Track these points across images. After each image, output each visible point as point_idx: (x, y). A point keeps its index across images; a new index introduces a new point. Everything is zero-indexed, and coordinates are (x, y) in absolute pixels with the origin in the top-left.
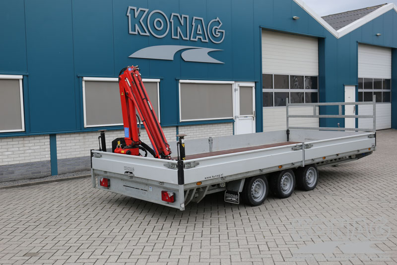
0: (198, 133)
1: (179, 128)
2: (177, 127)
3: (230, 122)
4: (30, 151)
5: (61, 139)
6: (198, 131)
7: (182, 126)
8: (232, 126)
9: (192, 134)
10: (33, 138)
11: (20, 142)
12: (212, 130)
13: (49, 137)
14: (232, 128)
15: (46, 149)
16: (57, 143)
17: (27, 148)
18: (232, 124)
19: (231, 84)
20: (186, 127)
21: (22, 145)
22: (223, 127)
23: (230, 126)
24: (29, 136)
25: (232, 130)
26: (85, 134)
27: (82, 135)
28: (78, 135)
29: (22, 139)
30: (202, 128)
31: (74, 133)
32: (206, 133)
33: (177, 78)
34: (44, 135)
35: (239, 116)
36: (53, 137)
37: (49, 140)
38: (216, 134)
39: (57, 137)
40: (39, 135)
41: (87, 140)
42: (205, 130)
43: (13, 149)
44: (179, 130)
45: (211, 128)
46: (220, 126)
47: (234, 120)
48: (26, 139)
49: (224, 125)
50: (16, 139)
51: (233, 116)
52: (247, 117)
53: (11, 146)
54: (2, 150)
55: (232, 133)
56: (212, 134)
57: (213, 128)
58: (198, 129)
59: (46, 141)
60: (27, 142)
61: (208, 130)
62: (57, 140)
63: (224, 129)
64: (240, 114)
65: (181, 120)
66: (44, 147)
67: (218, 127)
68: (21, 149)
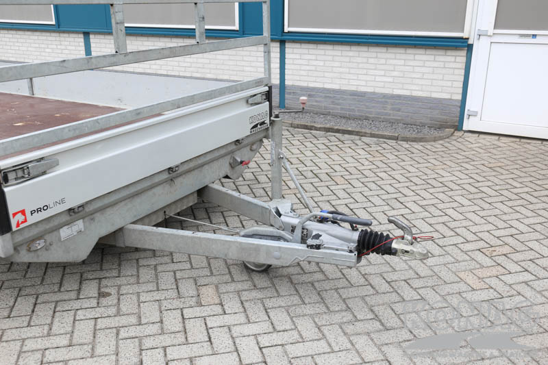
0: (337, 64)
1: (287, 45)
2: (282, 43)
3: (456, 48)
4: (67, 52)
5: (95, 40)
6: (337, 58)
7: (294, 41)
8: (464, 59)
9: (322, 63)
10: (67, 35)
11: (58, 39)
12: (383, 61)
13: (82, 36)
14: (463, 66)
17: (64, 47)
18: (464, 53)
20: (304, 46)
21: (58, 43)
22: (425, 57)
23: (461, 56)
24: (64, 32)
25: (463, 72)
29: (57, 34)
30: (351, 54)
32: (361, 66)
34: (77, 32)
35: (491, 31)
36: (86, 35)
37: (82, 40)
38: (395, 74)
39: (91, 36)
40: (73, 32)
42: (359, 60)
44: (287, 50)
45: (379, 55)
46: (415, 54)
47: (470, 42)
48: (62, 35)
49: (429, 51)
50: (53, 34)
51: (463, 31)
52: (534, 36)
53: (50, 42)
54: (43, 46)
55: (462, 79)
56: (382, 73)
57: (388, 55)
58: (339, 53)
59: (80, 39)
60: (62, 39)
61: (371, 61)
62: (91, 40)
63: (427, 64)
64: (496, 27)
65: (288, 27)
66: (79, 48)
67: (404, 56)
68: (59, 47)
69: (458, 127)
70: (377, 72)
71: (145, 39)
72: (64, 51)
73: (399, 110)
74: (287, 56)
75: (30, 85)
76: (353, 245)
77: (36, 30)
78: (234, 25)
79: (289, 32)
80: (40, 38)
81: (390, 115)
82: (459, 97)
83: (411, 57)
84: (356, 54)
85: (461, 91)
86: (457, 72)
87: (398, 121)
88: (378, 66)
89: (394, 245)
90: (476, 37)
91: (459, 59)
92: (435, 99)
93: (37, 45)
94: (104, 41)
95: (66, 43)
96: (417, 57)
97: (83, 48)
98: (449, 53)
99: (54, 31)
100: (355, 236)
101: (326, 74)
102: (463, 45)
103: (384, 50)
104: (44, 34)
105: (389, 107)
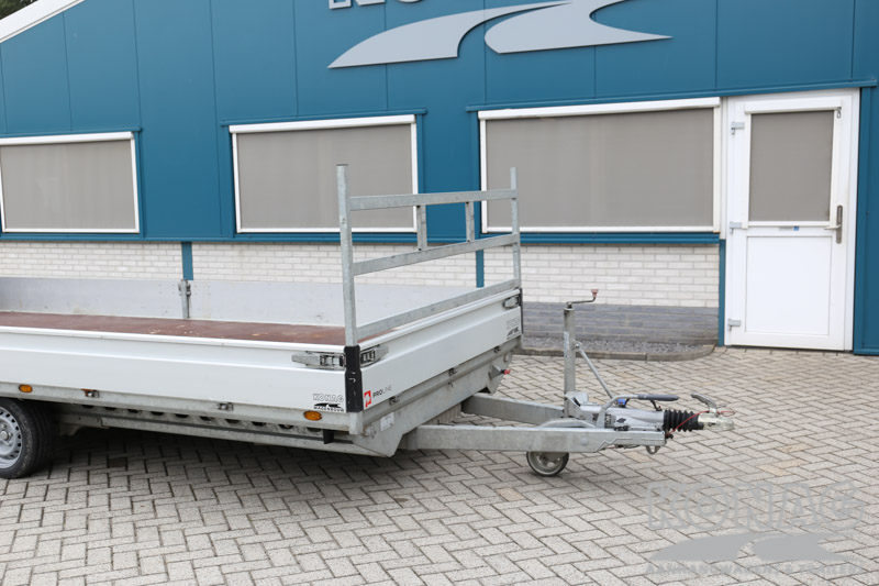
0: (555, 271)
3: (706, 245)
4: (152, 270)
5: (200, 253)
6: (554, 263)
8: (717, 258)
10: (155, 247)
11: (139, 252)
12: (615, 264)
13: (180, 247)
14: (717, 266)
15: (177, 270)
16: (195, 259)
17: (148, 264)
18: (716, 250)
19: (711, 109)
21: (140, 258)
22: (668, 258)
23: (712, 255)
24: (150, 242)
25: (717, 273)
26: (244, 247)
27: (237, 247)
28: (228, 247)
29: (140, 246)
30: (572, 257)
31: (223, 243)
33: (468, 108)
34: (173, 242)
35: (745, 222)
36: (187, 245)
37: (180, 253)
38: (632, 279)
39: (194, 247)
40: (166, 242)
41: (246, 259)
42: (584, 264)
43: (129, 263)
45: (610, 257)
46: (655, 254)
47: (722, 237)
48: (147, 247)
49: (672, 250)
50: (132, 246)
51: (711, 224)
52: (796, 228)
53: (126, 258)
54: (114, 263)
55: (717, 281)
56: (615, 279)
57: (621, 257)
58: (556, 257)
59: (176, 253)
60: (147, 252)
61: (599, 264)
62: (194, 253)
63: (672, 265)
64: (751, 218)
65: (488, 225)
66: (174, 264)
67: (641, 257)
68: (140, 264)
69: (718, 341)
70: (608, 279)
71: (280, 248)
72: (148, 269)
73: (640, 325)
74: (486, 263)
75: (185, 305)
76: (660, 425)
77: (105, 242)
78: (412, 226)
79: (488, 233)
80: (111, 252)
81: (629, 333)
82: (716, 304)
83: (651, 258)
84: (580, 257)
85: (717, 296)
86: (709, 273)
87: (641, 340)
88: (609, 271)
89: (700, 420)
90: (729, 231)
91: (710, 258)
92: (686, 308)
93: (105, 263)
94: (215, 252)
95: (153, 258)
96: (659, 258)
97: (181, 264)
98: (698, 250)
99: (135, 242)
100: (661, 416)
101: (541, 285)
102: (714, 241)
103: (615, 250)
104: (117, 246)
105: (627, 321)
